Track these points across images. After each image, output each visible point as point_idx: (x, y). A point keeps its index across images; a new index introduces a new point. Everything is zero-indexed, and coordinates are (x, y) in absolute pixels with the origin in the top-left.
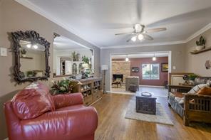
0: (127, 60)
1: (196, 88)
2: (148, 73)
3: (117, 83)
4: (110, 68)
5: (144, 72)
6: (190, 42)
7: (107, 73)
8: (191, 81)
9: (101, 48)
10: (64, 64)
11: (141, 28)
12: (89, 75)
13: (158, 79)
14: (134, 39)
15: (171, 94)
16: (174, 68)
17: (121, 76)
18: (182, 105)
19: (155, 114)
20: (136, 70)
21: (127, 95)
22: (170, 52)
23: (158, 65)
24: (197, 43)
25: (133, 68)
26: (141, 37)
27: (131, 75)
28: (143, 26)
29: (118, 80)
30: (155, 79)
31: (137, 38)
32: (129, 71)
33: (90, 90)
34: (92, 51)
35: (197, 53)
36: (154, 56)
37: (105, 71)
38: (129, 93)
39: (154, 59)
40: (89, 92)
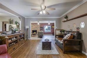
0: (38, 24)
1: (67, 36)
2: (47, 29)
3: (34, 34)
4: (30, 27)
5: (45, 29)
6: (62, 17)
7: (28, 30)
8: (63, 33)
9: (26, 17)
10: (5, 25)
11: (44, 7)
12: (17, 32)
13: (50, 32)
14: (41, 13)
15: (57, 39)
16: (57, 27)
17: (36, 31)
18: (62, 44)
19: (51, 49)
20: (42, 28)
21: (38, 40)
22: (55, 21)
23: (50, 26)
24: (65, 17)
25: (41, 28)
26: (44, 12)
27: (40, 31)
28: (45, 7)
29: (35, 33)
30: (49, 32)
31: (43, 12)
32: (39, 29)
33: (17, 40)
34: (20, 18)
35: (65, 21)
36: (49, 22)
37: (27, 29)
38: (39, 39)
39: (49, 24)
40: (16, 42)
